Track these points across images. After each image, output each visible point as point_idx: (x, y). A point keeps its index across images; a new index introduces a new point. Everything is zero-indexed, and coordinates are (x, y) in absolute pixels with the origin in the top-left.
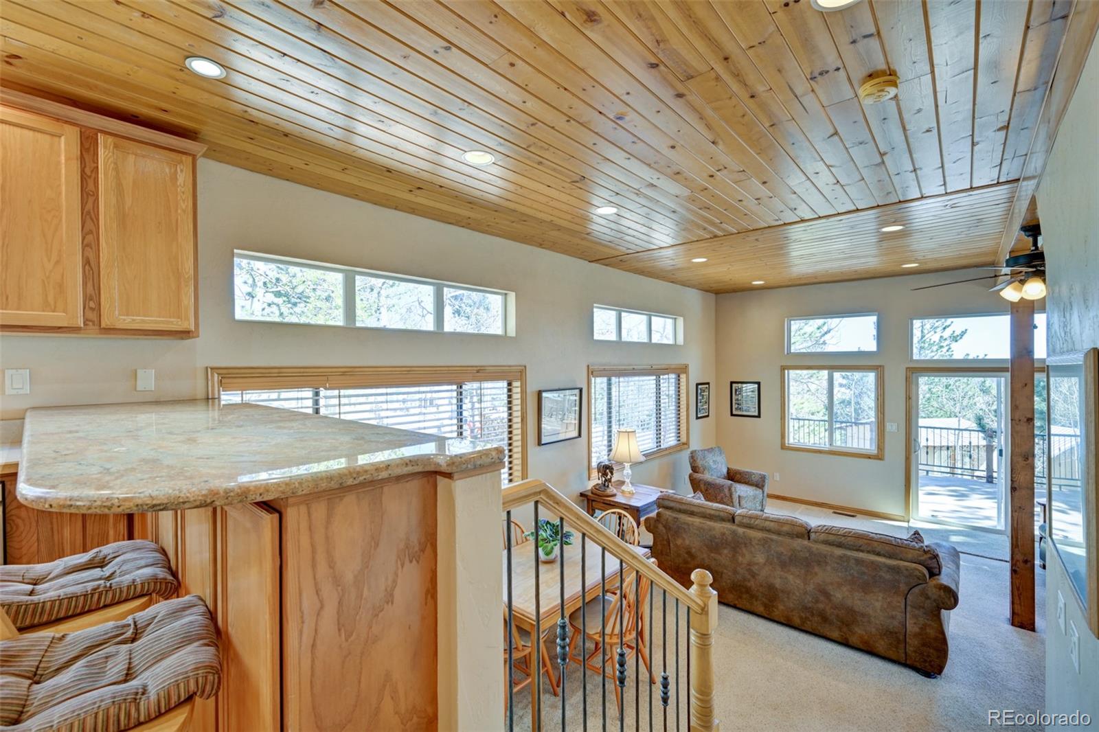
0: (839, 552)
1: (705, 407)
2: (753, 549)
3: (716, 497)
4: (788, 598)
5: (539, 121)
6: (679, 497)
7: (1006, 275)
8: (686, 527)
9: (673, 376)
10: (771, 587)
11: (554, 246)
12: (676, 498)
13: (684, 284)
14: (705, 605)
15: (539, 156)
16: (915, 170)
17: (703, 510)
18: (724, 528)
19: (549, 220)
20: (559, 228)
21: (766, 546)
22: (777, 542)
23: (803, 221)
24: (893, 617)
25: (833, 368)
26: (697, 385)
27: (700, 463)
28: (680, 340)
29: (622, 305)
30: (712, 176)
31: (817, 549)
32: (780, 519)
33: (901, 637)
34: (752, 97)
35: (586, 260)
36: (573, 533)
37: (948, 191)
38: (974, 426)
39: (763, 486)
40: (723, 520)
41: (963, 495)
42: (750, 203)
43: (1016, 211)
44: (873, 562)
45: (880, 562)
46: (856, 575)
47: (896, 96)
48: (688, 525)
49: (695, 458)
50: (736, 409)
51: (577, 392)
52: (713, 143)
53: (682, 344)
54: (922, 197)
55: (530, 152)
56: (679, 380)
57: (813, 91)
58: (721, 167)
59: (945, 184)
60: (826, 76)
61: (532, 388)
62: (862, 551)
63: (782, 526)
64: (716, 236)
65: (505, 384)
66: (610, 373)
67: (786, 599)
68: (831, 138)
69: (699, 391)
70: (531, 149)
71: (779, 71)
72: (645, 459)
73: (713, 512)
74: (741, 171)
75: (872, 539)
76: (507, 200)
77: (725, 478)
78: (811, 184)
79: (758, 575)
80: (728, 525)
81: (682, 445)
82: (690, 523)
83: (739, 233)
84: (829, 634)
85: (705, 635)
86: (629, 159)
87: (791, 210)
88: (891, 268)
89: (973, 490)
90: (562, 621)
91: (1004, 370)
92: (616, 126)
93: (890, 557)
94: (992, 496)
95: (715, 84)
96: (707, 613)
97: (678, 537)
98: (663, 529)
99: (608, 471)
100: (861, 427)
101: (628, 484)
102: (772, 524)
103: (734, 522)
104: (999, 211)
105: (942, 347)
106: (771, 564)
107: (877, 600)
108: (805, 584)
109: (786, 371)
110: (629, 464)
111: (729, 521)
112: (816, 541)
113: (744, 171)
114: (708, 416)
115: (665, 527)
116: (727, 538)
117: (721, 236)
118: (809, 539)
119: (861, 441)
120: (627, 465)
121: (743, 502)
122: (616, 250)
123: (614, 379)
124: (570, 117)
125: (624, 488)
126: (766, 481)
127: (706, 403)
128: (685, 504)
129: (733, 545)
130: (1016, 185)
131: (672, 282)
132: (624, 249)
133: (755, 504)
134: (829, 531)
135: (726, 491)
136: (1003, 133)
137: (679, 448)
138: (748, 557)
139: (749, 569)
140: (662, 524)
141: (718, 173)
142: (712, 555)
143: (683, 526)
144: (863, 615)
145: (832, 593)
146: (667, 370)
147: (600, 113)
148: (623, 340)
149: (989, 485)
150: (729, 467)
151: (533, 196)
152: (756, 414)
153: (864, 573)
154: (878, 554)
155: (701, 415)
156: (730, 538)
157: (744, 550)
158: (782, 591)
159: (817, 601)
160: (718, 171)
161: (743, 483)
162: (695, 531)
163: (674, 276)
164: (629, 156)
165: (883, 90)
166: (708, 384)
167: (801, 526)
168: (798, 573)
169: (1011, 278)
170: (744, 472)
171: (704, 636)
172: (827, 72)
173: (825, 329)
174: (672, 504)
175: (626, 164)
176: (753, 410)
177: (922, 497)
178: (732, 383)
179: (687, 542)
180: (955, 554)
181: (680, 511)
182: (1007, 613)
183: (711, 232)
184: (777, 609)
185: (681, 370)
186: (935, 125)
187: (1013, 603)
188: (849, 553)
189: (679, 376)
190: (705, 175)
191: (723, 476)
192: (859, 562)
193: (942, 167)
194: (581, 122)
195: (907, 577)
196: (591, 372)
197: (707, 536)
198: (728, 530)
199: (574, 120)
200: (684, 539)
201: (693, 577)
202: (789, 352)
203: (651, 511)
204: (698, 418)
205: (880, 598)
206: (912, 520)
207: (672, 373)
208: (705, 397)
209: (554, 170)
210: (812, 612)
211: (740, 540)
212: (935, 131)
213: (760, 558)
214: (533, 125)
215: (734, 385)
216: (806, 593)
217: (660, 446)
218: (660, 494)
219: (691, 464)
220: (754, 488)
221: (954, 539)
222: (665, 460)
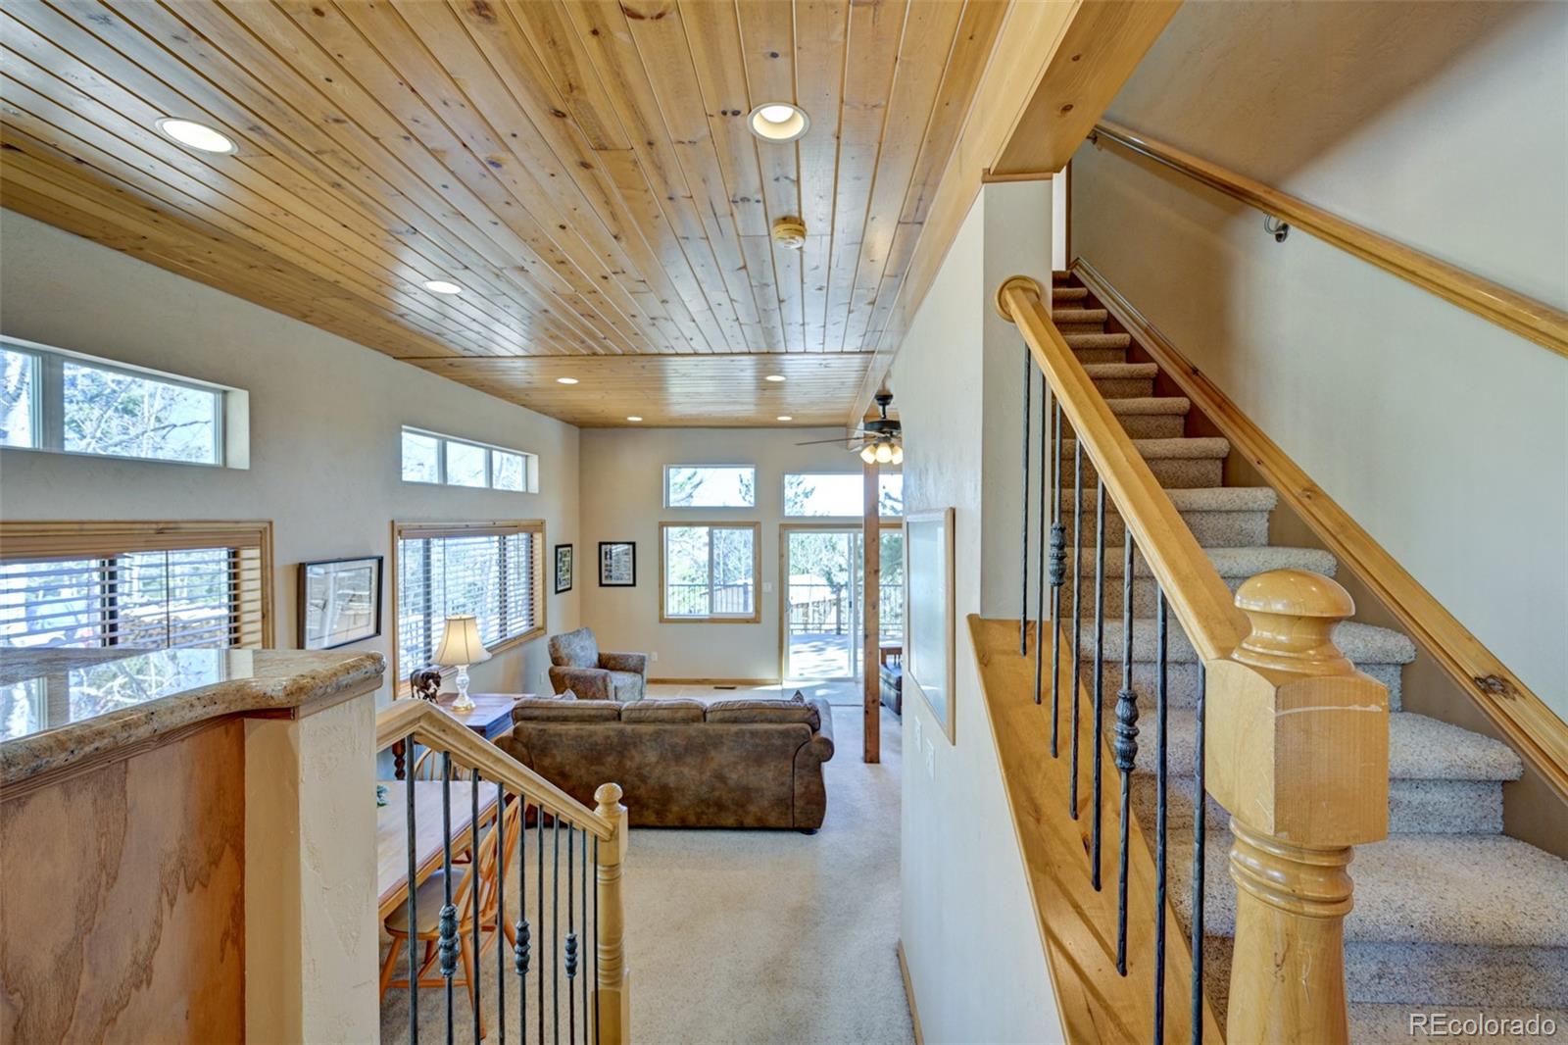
0: (734, 728)
1: (566, 577)
2: (644, 748)
3: (586, 693)
4: (683, 796)
5: (352, 120)
6: (545, 701)
7: (858, 438)
8: (556, 739)
9: (523, 536)
10: (664, 788)
11: (330, 323)
12: (542, 703)
13: (543, 411)
14: (615, 827)
15: (337, 173)
16: (803, 324)
17: (580, 712)
18: (607, 729)
19: (332, 280)
20: (349, 296)
21: (659, 740)
22: (671, 732)
23: (696, 354)
24: (783, 784)
25: (713, 525)
26: (557, 547)
27: (563, 652)
28: (534, 487)
29: (447, 430)
30: (606, 278)
31: (714, 730)
32: (673, 704)
33: (790, 803)
34: (671, 199)
35: (388, 354)
36: (385, 787)
37: (826, 351)
38: (824, 581)
39: (642, 670)
40: (607, 719)
41: (822, 650)
42: (643, 320)
43: (871, 380)
44: (766, 732)
45: (772, 729)
46: (750, 748)
47: (800, 249)
48: (560, 735)
49: (557, 647)
50: (606, 577)
51: (374, 564)
52: (615, 237)
53: (537, 491)
54: (805, 352)
55: (321, 161)
56: (532, 542)
57: (732, 215)
58: (618, 270)
59: (823, 344)
60: (746, 204)
61: (285, 558)
62: (756, 722)
63: (677, 712)
64: (595, 354)
65: (223, 553)
66: (428, 534)
67: (680, 798)
68: (739, 272)
69: (559, 556)
70: (326, 158)
71: (704, 181)
72: (490, 655)
73: (593, 712)
74: (641, 281)
75: (764, 707)
76: (248, 226)
77: (596, 667)
78: (711, 316)
79: (649, 778)
80: (614, 725)
81: (535, 632)
82: (563, 732)
83: (624, 355)
84: (723, 823)
85: (614, 866)
86: (496, 224)
87: (686, 339)
88: (767, 418)
89: (828, 643)
90: (448, 909)
91: (858, 526)
92: (486, 173)
93: (781, 721)
94: (842, 646)
95: (632, 167)
96: (617, 838)
97: (545, 756)
98: (523, 749)
99: (431, 681)
100: (729, 590)
101: (463, 696)
102: (666, 711)
103: (620, 719)
104: (852, 378)
105: (796, 503)
106: (665, 760)
107: (770, 771)
108: (701, 773)
109: (665, 529)
110: (465, 667)
111: (614, 719)
112: (712, 722)
113: (644, 281)
114: (570, 589)
115: (526, 746)
116: (612, 742)
117: (601, 355)
118: (705, 721)
119: (735, 606)
120: (462, 669)
121: (620, 694)
122: (447, 348)
123: (436, 544)
124: (411, 133)
125: (457, 703)
126: (646, 663)
127: (568, 571)
128: (554, 708)
129: (619, 749)
130: (870, 356)
131: (523, 405)
132: (459, 348)
133: (633, 693)
134: (725, 708)
135: (600, 683)
136: (871, 306)
137: (532, 636)
138: (638, 758)
139: (639, 773)
140: (522, 743)
141: (613, 276)
142: (593, 768)
143: (553, 739)
144: (757, 790)
145: (728, 775)
146: (516, 528)
147: (465, 145)
148: (449, 483)
149: (838, 637)
150: (601, 652)
151: (309, 234)
152: (631, 582)
153: (757, 745)
154: (771, 721)
155: (562, 588)
156: (616, 740)
157: (634, 752)
158: (677, 789)
159: (713, 789)
160: (614, 273)
161: (618, 670)
162: (570, 742)
163: (527, 398)
164: (497, 220)
165: (793, 238)
166: (570, 546)
167: (697, 707)
168: (693, 763)
169: (865, 441)
170: (619, 656)
171: (613, 868)
172: (749, 200)
173: (695, 480)
174: (537, 713)
175: (489, 229)
176: (627, 577)
177: (792, 658)
178: (601, 544)
179: (559, 759)
180: (828, 706)
181: (549, 719)
182: (861, 752)
183: (589, 347)
184: (671, 812)
185: (533, 529)
186: (826, 285)
187: (866, 742)
188: (744, 727)
189: (532, 536)
190: (597, 274)
191: (593, 665)
192: (754, 734)
193: (824, 326)
194: (429, 147)
195: (794, 739)
196: (397, 531)
197: (587, 745)
198: (613, 730)
199: (417, 139)
200: (554, 757)
201: (597, 796)
202: (668, 507)
203: (503, 729)
204: (557, 592)
205: (772, 767)
206: (784, 682)
207: (522, 532)
208: (567, 563)
209: (362, 203)
210: (708, 804)
211: (629, 740)
212: (825, 290)
213: (652, 757)
214: (337, 121)
215: (603, 547)
216: (702, 783)
217: (506, 635)
218: (516, 703)
219: (551, 655)
220: (632, 674)
221: (820, 693)
222: (514, 654)
